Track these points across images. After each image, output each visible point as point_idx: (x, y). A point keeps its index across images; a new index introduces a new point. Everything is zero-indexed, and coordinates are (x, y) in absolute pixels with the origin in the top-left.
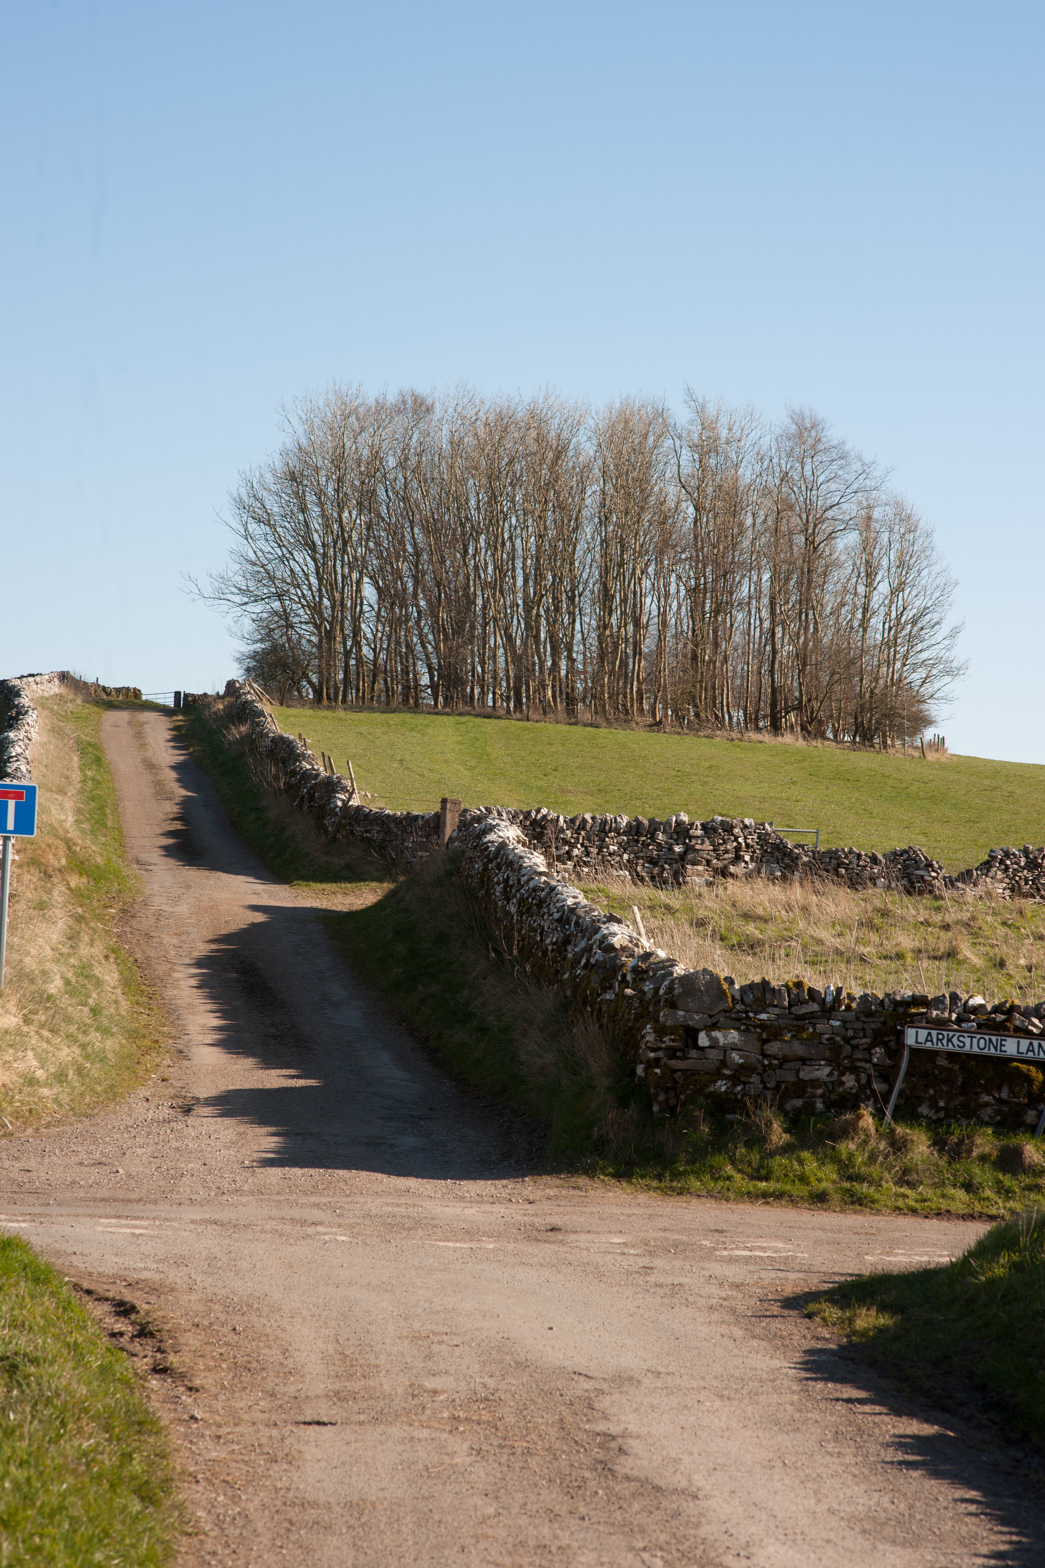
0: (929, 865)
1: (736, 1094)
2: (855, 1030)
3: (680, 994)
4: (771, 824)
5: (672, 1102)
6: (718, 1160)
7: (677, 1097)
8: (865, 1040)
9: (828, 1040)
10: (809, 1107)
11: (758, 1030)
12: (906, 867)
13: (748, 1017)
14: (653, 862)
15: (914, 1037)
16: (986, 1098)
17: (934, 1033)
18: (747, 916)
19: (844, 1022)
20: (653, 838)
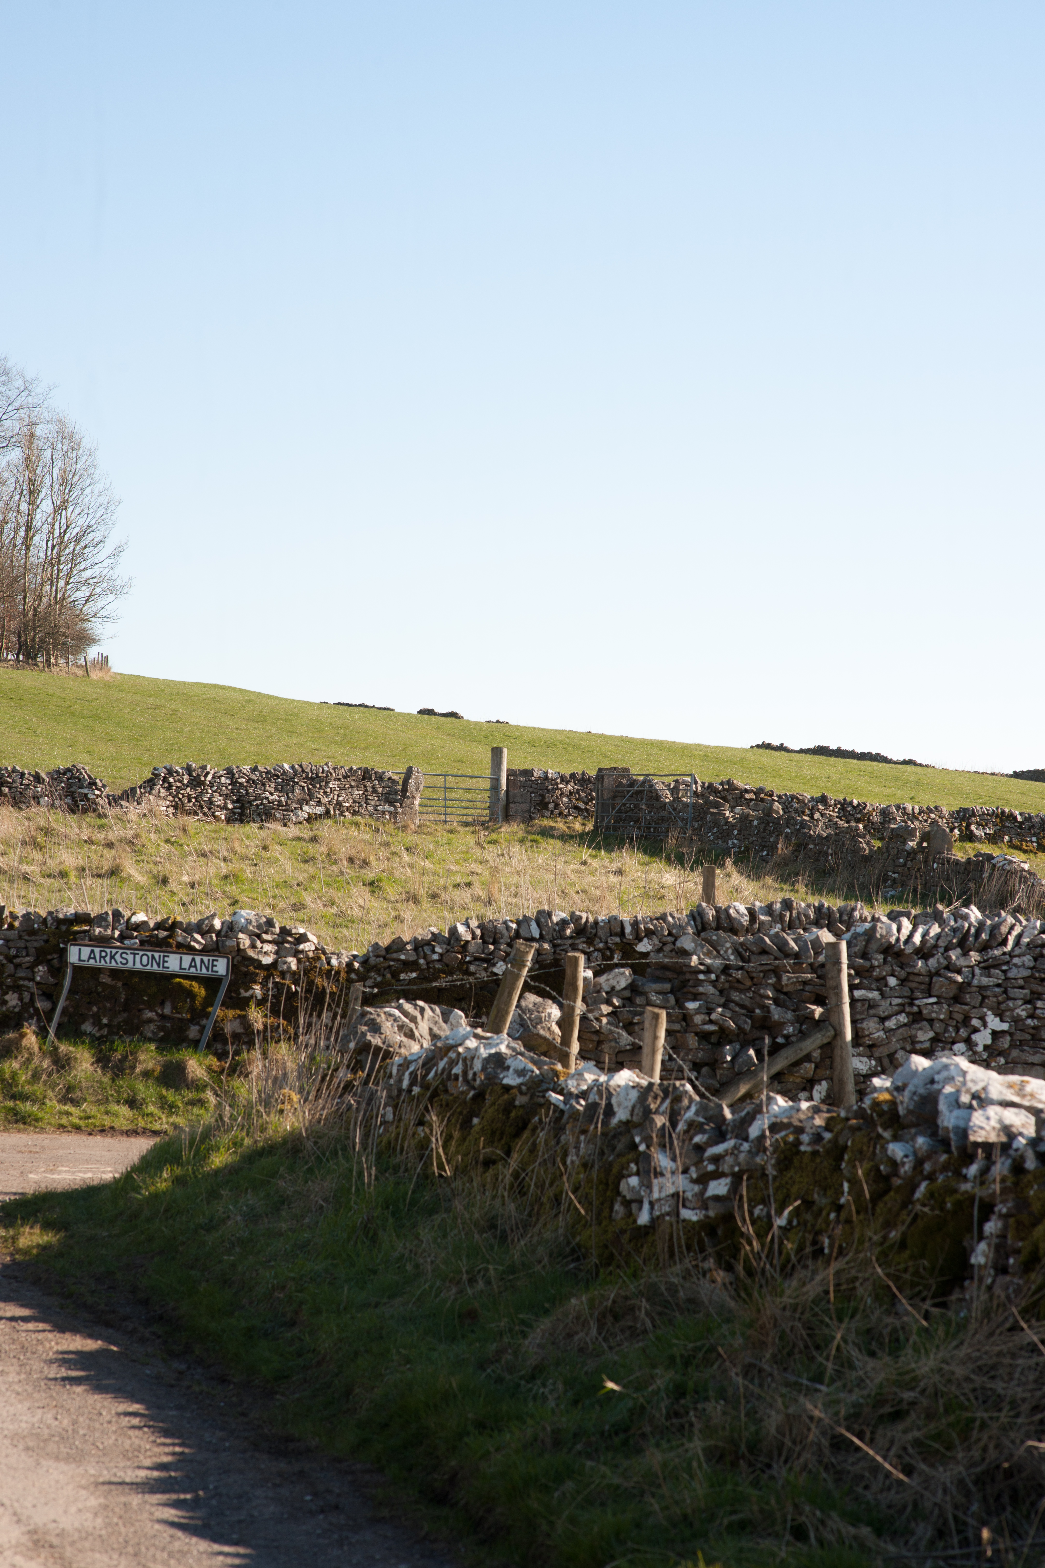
0: (93, 783)
2: (18, 948)
8: (28, 959)
12: (69, 785)
15: (77, 954)
16: (149, 1014)
17: (97, 950)
19: (7, 941)
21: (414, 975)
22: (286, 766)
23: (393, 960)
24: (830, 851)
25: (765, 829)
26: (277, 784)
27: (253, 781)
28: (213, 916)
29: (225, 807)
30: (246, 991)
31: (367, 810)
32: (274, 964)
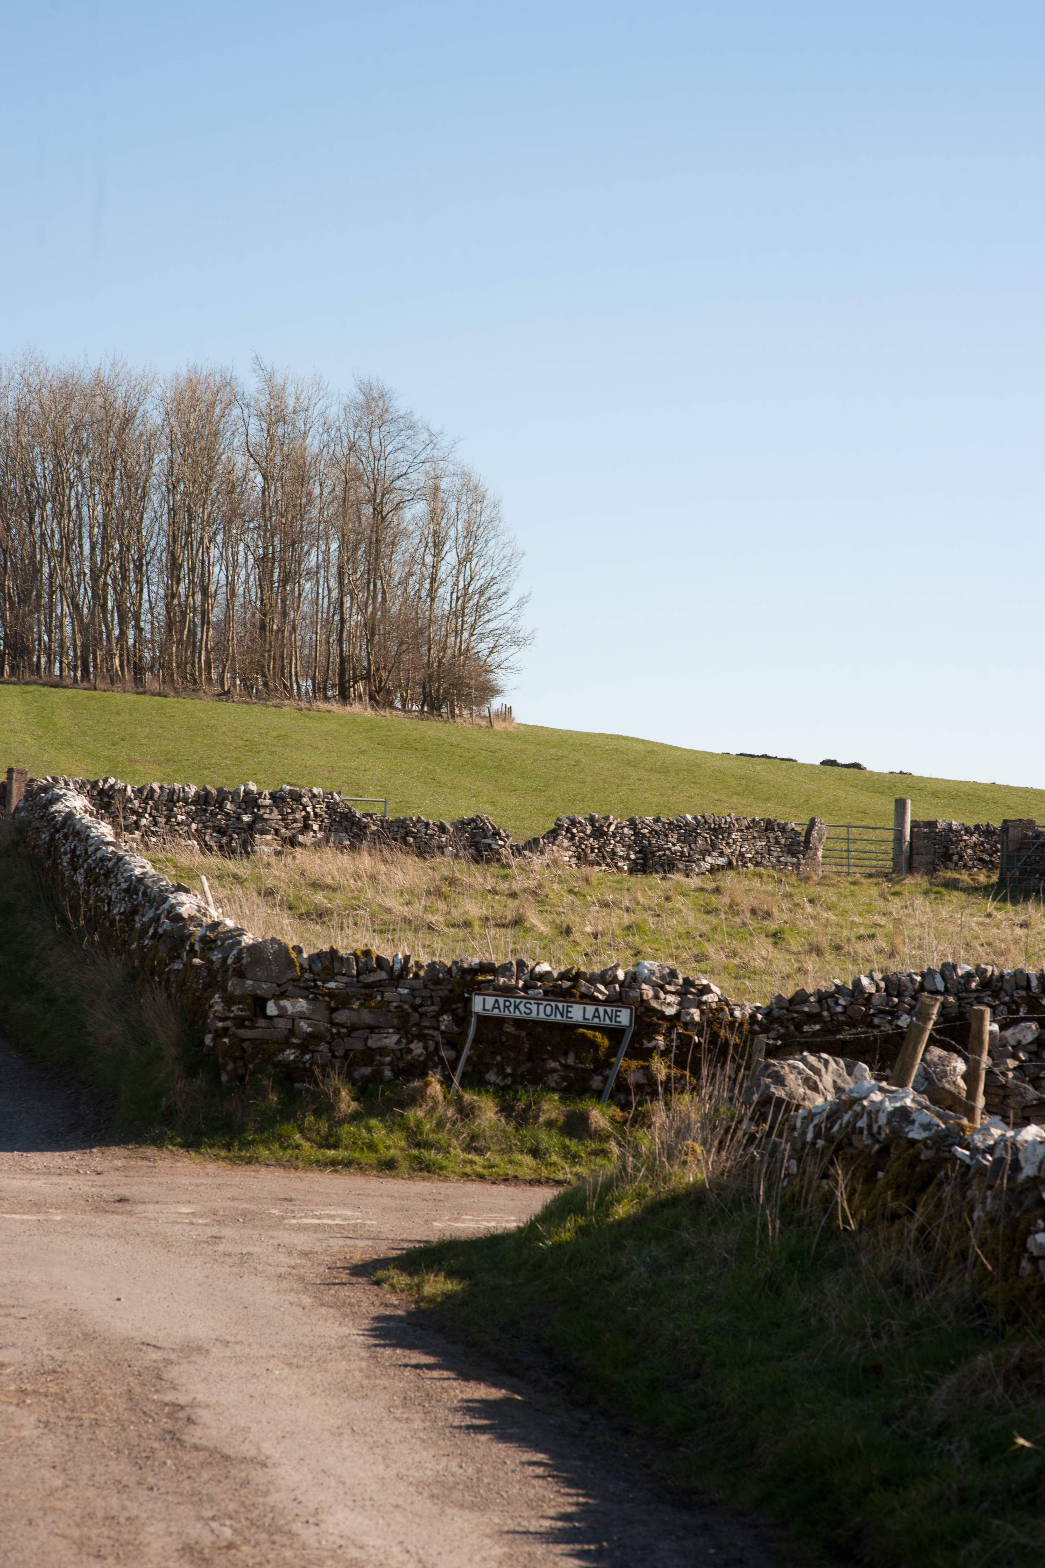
0: (497, 834)
1: (304, 1063)
2: (423, 997)
3: (248, 964)
4: (339, 793)
5: (241, 1071)
6: (286, 1128)
7: (246, 1065)
8: (433, 1008)
9: (396, 1007)
10: (377, 1076)
11: (327, 999)
12: (473, 836)
13: (316, 986)
14: (221, 831)
15: (481, 1004)
16: (553, 1064)
17: (501, 1000)
18: (316, 886)
19: (412, 989)
20: (221, 807)
21: (818, 1027)
22: (689, 817)
23: (796, 1012)
26: (680, 835)
27: (656, 832)
28: (617, 967)
29: (627, 858)
30: (649, 1042)
31: (769, 861)
32: (678, 1015)
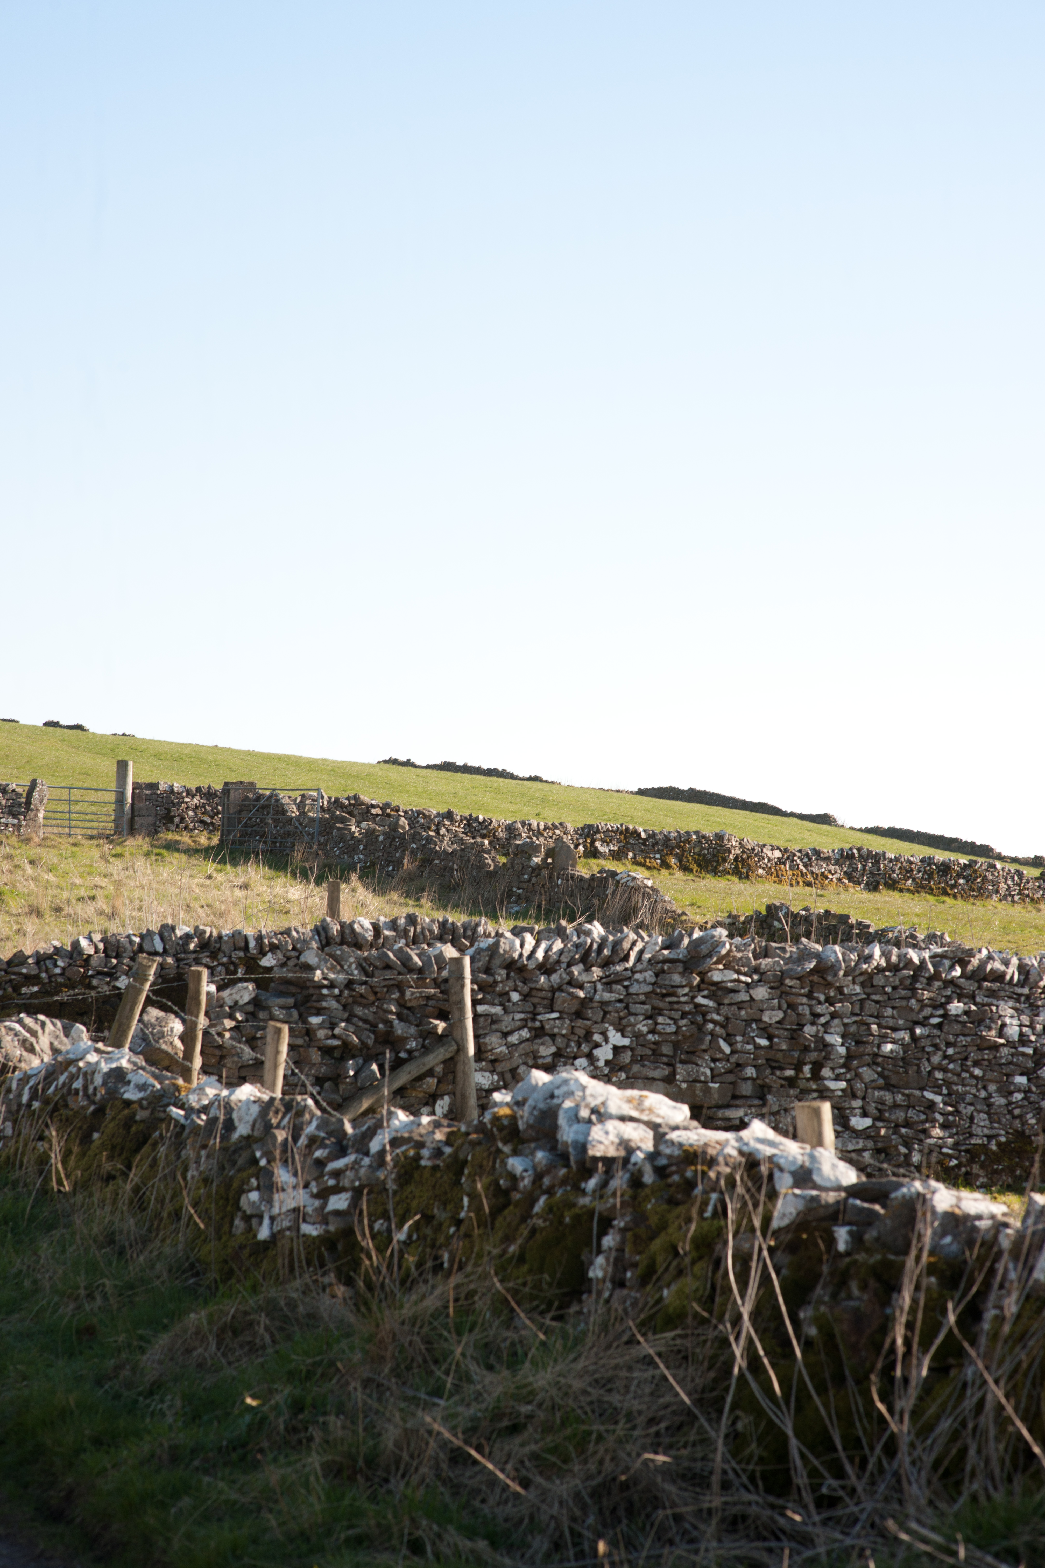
21: (36, 989)
23: (15, 974)
24: (455, 867)
25: (390, 845)
